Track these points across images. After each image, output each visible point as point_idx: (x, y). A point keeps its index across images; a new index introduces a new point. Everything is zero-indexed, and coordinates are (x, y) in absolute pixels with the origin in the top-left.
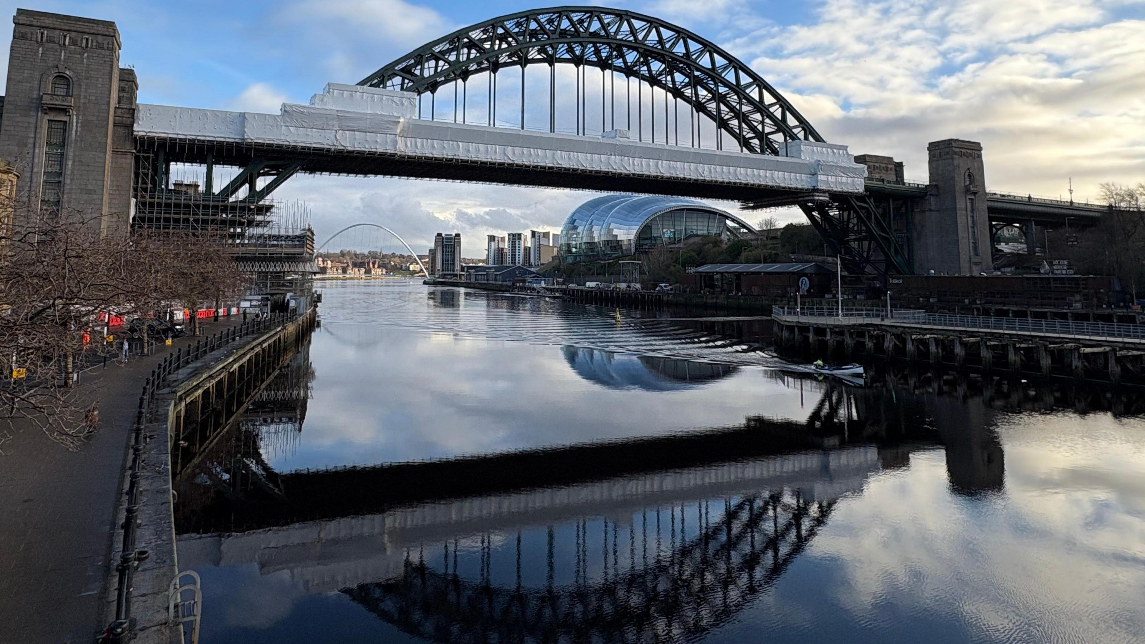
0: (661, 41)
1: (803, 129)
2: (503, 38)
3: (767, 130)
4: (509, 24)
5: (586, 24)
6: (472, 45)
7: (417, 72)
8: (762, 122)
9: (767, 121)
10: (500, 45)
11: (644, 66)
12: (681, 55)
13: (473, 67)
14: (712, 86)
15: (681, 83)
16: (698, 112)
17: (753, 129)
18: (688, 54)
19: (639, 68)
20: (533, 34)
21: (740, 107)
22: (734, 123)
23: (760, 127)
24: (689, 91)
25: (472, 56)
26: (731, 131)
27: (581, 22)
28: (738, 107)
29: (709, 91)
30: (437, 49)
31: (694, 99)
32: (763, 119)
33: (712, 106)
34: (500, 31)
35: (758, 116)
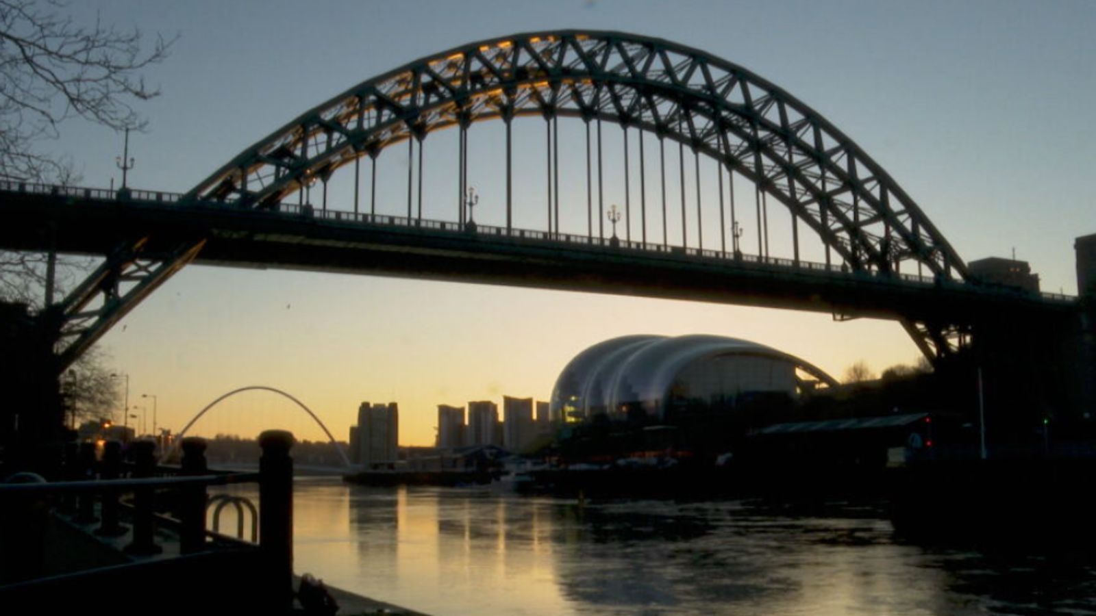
0: (669, 71)
1: (880, 182)
2: (429, 89)
3: (830, 187)
4: (437, 67)
5: (556, 57)
6: (382, 102)
7: (298, 152)
8: (823, 178)
9: (829, 174)
10: (427, 99)
11: (647, 110)
12: (699, 87)
13: (386, 135)
14: (748, 131)
15: (703, 130)
16: (730, 169)
17: (809, 187)
18: (710, 85)
19: (641, 113)
20: (477, 77)
21: (791, 157)
22: (783, 182)
23: (819, 185)
24: (715, 141)
25: (384, 119)
26: (778, 194)
27: (548, 52)
28: (787, 158)
29: (745, 137)
30: (328, 116)
31: (723, 152)
32: (823, 173)
33: (749, 161)
34: (425, 78)
35: (816, 169)
